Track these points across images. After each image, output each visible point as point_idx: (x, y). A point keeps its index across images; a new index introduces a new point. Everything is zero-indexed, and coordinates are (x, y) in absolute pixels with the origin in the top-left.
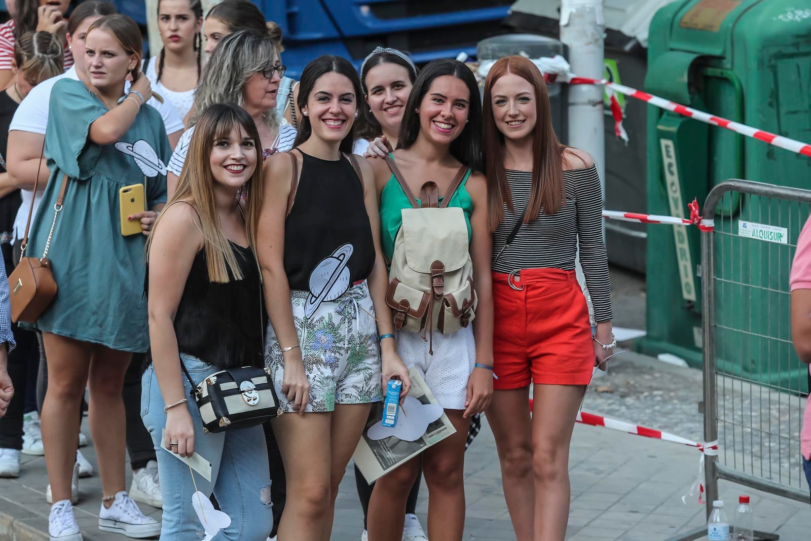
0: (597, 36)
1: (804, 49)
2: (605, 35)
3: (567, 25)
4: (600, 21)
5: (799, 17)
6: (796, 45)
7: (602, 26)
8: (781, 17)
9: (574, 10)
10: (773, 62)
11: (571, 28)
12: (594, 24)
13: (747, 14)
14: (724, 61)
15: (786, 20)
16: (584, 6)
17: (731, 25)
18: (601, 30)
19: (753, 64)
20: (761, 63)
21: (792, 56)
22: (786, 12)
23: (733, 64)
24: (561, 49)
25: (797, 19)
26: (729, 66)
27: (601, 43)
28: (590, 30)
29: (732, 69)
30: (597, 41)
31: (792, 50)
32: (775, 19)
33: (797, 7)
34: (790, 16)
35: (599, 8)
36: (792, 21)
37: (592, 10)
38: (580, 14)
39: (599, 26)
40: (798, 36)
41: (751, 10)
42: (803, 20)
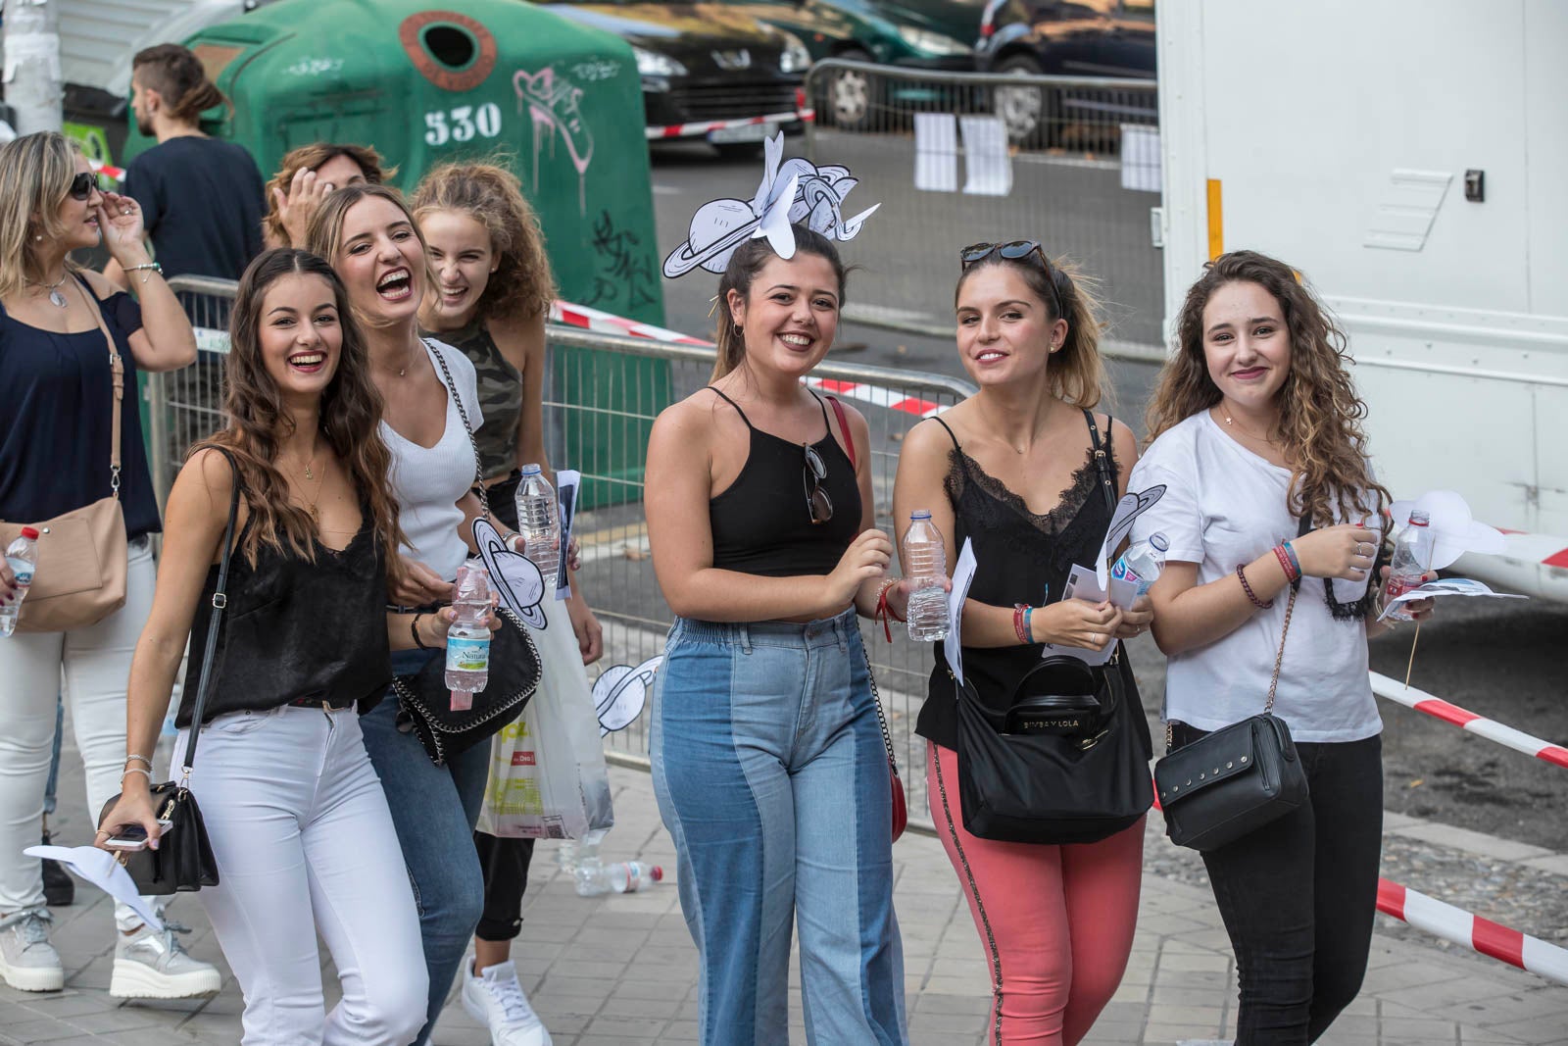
0: (52, 96)
1: (323, 109)
2: (63, 95)
3: (12, 82)
4: (56, 75)
5: (317, 69)
6: (312, 105)
7: (60, 83)
8: (292, 69)
9: (20, 62)
10: (283, 127)
11: (18, 86)
12: (47, 79)
13: (247, 67)
14: (223, 127)
15: (298, 73)
16: (33, 58)
17: (229, 80)
18: (58, 88)
19: (257, 130)
20: (267, 129)
21: (306, 119)
22: (297, 64)
23: (233, 130)
24: (5, 114)
25: (314, 71)
26: (228, 133)
27: (59, 104)
28: (42, 87)
29: (232, 135)
30: (52, 101)
31: (306, 111)
32: (284, 72)
33: (314, 56)
34: (304, 68)
35: (54, 60)
36: (306, 75)
37: (45, 62)
38: (29, 66)
39: (55, 82)
40: (315, 94)
41: (255, 61)
42: (321, 73)
